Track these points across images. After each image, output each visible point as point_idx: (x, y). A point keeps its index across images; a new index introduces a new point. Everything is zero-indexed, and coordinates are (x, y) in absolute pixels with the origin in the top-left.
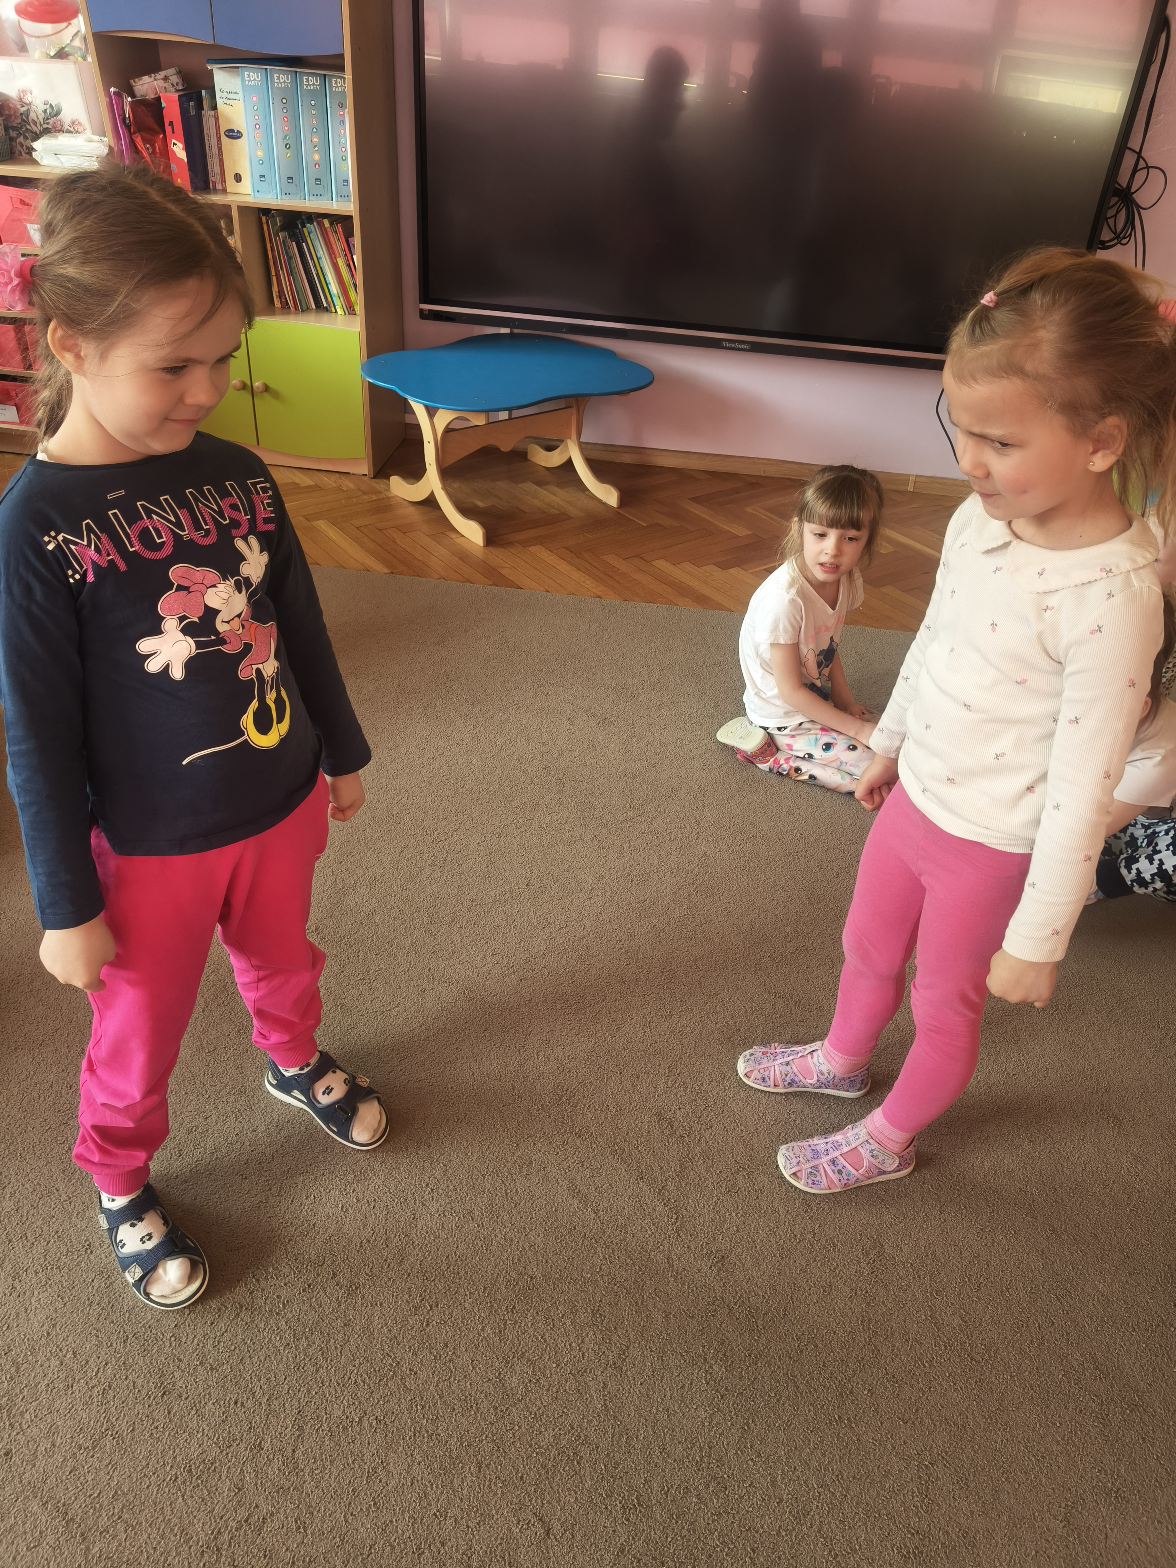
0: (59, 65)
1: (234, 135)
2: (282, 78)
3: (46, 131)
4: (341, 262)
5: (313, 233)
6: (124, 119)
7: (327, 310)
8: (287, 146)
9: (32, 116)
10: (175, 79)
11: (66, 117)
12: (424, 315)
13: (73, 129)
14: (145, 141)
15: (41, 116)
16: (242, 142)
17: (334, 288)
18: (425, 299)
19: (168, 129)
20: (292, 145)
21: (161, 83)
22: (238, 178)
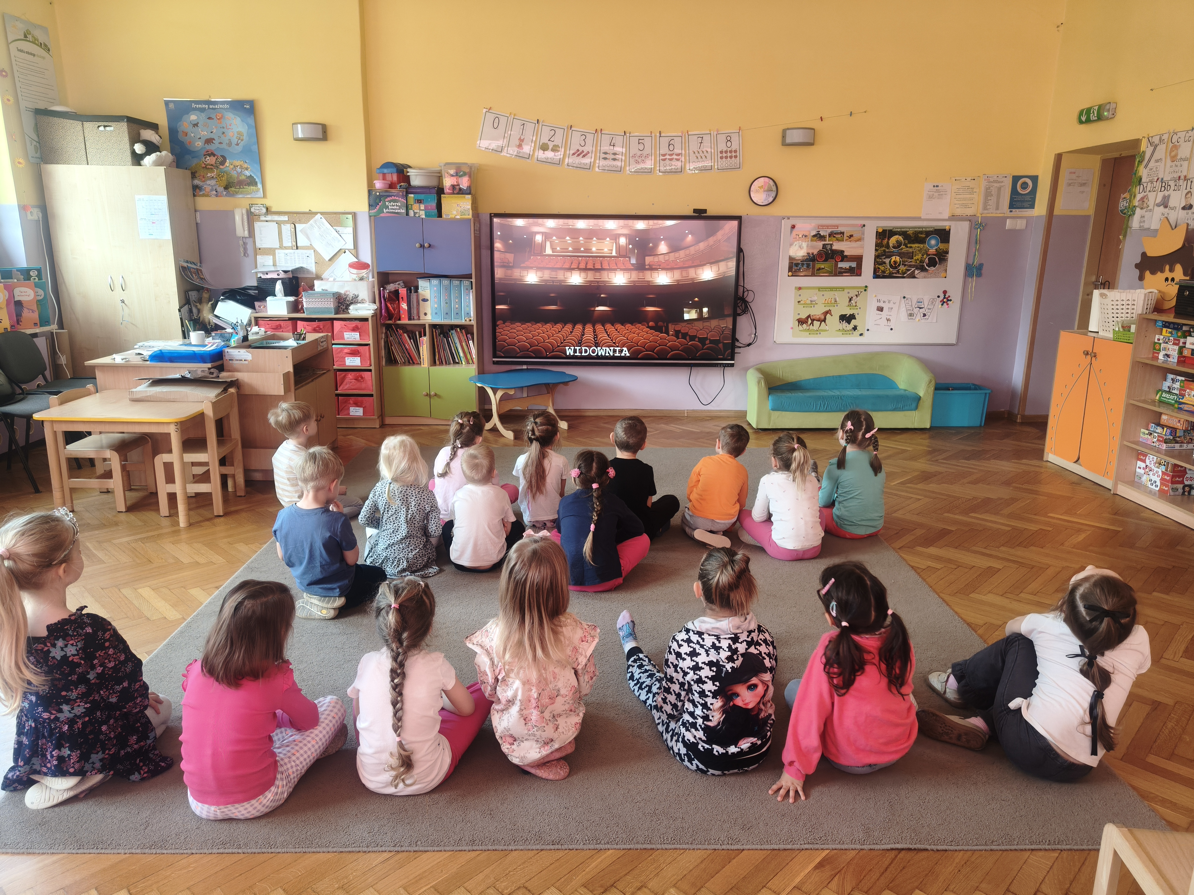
0: (361, 282)
1: (425, 300)
2: (446, 282)
3: (352, 303)
4: (464, 344)
5: (454, 334)
6: (384, 296)
7: (458, 363)
8: (446, 303)
9: (348, 299)
10: (402, 284)
11: (360, 298)
12: (495, 363)
13: (362, 302)
14: (391, 304)
15: (351, 298)
16: (428, 302)
17: (462, 354)
18: (495, 356)
19: (401, 299)
20: (448, 303)
21: (397, 286)
22: (426, 314)
